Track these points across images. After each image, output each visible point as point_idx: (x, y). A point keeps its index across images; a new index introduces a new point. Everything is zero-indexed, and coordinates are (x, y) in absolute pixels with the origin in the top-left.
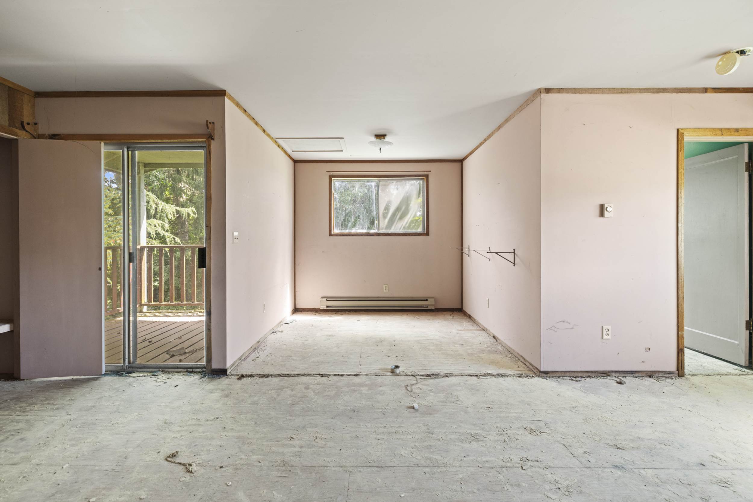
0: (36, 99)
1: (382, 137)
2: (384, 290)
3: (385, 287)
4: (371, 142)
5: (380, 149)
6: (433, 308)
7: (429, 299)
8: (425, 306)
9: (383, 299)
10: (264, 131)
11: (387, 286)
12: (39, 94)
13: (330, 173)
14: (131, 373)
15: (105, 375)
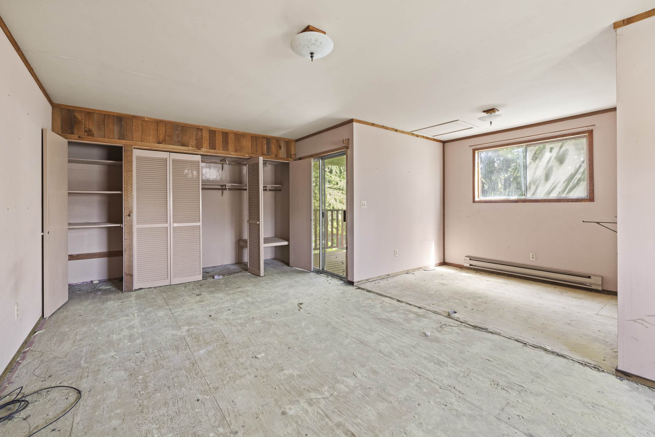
0: (296, 143)
1: (492, 111)
2: (531, 258)
3: (532, 255)
4: (480, 119)
5: (491, 122)
6: (600, 288)
7: (592, 277)
8: (588, 284)
9: (526, 266)
10: (396, 131)
11: (534, 254)
12: (297, 141)
13: (473, 147)
14: (321, 273)
15: (313, 272)
